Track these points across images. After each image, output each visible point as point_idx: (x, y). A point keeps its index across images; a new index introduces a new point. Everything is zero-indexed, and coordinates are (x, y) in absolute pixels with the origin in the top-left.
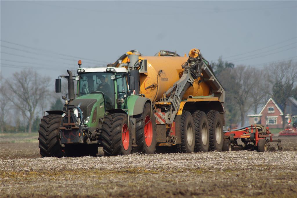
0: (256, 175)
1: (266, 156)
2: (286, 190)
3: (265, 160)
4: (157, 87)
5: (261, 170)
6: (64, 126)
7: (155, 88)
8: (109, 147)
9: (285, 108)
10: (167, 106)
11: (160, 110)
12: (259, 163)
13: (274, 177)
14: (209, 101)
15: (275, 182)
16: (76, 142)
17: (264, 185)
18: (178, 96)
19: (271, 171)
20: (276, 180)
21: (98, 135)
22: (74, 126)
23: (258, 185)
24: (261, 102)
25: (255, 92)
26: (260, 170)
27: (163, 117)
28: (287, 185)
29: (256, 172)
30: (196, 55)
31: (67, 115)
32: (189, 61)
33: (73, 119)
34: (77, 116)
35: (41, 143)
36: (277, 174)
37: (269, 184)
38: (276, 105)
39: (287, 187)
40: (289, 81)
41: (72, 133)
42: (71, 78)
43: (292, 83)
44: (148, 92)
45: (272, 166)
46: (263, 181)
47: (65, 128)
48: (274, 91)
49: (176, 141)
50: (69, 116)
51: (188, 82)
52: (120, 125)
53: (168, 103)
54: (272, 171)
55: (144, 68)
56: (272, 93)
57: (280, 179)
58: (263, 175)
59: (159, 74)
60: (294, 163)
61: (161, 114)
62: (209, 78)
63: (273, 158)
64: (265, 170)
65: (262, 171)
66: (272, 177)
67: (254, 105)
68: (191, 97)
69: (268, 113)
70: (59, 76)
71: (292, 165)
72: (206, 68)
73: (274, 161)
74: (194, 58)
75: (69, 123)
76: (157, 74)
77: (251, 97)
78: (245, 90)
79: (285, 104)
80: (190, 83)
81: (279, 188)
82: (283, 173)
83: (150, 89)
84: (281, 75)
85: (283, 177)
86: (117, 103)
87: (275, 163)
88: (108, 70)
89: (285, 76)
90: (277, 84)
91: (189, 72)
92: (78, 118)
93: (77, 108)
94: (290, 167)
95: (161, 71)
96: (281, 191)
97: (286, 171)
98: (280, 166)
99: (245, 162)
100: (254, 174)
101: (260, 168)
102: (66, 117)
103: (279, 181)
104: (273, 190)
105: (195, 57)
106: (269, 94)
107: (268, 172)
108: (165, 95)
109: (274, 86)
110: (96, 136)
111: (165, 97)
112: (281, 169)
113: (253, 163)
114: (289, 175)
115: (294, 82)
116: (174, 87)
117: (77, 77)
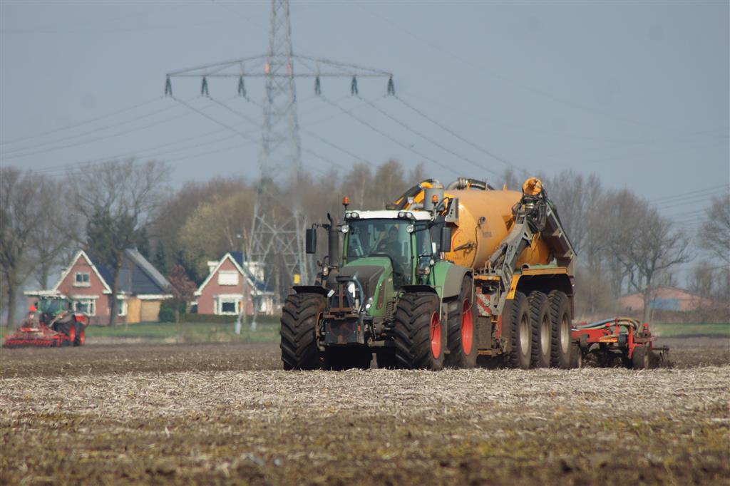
0: (40, 440)
1: (66, 392)
2: (111, 476)
3: (62, 401)
4: (474, 249)
5: (52, 427)
6: (332, 313)
7: (472, 249)
8: (408, 351)
9: (115, 275)
10: (494, 283)
11: (481, 290)
12: (49, 411)
13: (83, 445)
14: (552, 275)
15: (85, 455)
16: (351, 340)
17: (57, 464)
18: (509, 263)
19: (76, 430)
20: (89, 452)
21: (386, 331)
22: (350, 313)
23: (45, 464)
24: (58, 259)
25: (43, 234)
26: (49, 427)
27: (487, 303)
28: (115, 463)
29: (40, 433)
30: (537, 190)
31: (337, 292)
32: (524, 201)
33: (347, 300)
34: (354, 296)
36: (93, 438)
37: (72, 462)
38: (94, 268)
39: (114, 470)
40: (126, 211)
41: (344, 326)
42: (333, 228)
43: (136, 216)
44: (459, 256)
45: (79, 416)
46: (57, 456)
47: (333, 316)
48: (90, 232)
49: (505, 347)
50: (341, 295)
51: (523, 239)
53: (495, 278)
54: (80, 430)
55: (454, 212)
56: (84, 237)
57: (98, 449)
58: (57, 440)
59: (479, 225)
60: (133, 410)
61: (482, 297)
62: (553, 231)
63: (84, 398)
64: (61, 428)
65: (54, 429)
66: (79, 445)
67: (40, 266)
68: (526, 267)
69: (74, 287)
70: (312, 223)
71: (128, 414)
72: (551, 214)
73: (85, 404)
74: (532, 196)
75: (341, 308)
76: (476, 225)
77: (33, 247)
78: (18, 229)
79: (115, 266)
80: (527, 241)
81: (94, 471)
82: (106, 434)
83: (463, 251)
84: (107, 195)
85: (106, 444)
86: (416, 275)
87: (88, 411)
88: (402, 215)
89: (119, 197)
90: (97, 216)
91: (525, 221)
92: (355, 298)
93: (354, 282)
94: (124, 421)
95: (484, 219)
96: (98, 478)
97: (114, 429)
98: (100, 418)
99: (15, 408)
100: (34, 438)
101: (51, 423)
102: (335, 297)
103: (95, 454)
104: (79, 476)
105: (534, 193)
106: (78, 240)
107: (69, 433)
108: (490, 264)
109: (90, 222)
110: (382, 332)
111: (490, 267)
112: (102, 426)
113: (33, 409)
114: (120, 441)
115: (140, 212)
116: (503, 248)
117: (344, 227)
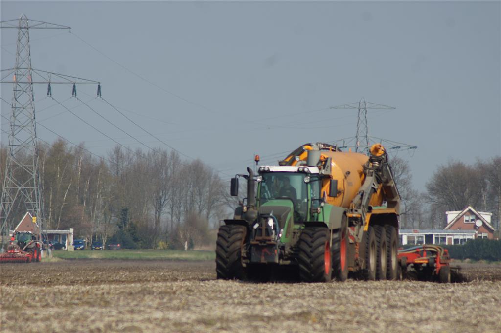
4: (342, 194)
6: (257, 240)
7: (340, 194)
10: (356, 219)
16: (271, 260)
18: (364, 205)
21: (291, 254)
22: (270, 240)
27: (352, 233)
30: (381, 152)
31: (261, 225)
32: (371, 160)
33: (268, 231)
34: (272, 228)
35: (219, 256)
41: (265, 250)
42: (251, 178)
47: (258, 242)
50: (263, 227)
51: (373, 188)
52: (323, 244)
53: (357, 216)
55: (329, 168)
59: (346, 177)
61: (349, 229)
62: (389, 182)
68: (371, 207)
70: (235, 174)
74: (377, 157)
75: (264, 237)
76: (344, 177)
80: (374, 189)
86: (310, 213)
88: (301, 170)
91: (374, 175)
92: (273, 230)
93: (271, 217)
95: (349, 173)
102: (259, 229)
105: (379, 155)
108: (353, 205)
110: (289, 254)
111: (354, 208)
116: (361, 194)
117: (258, 177)
